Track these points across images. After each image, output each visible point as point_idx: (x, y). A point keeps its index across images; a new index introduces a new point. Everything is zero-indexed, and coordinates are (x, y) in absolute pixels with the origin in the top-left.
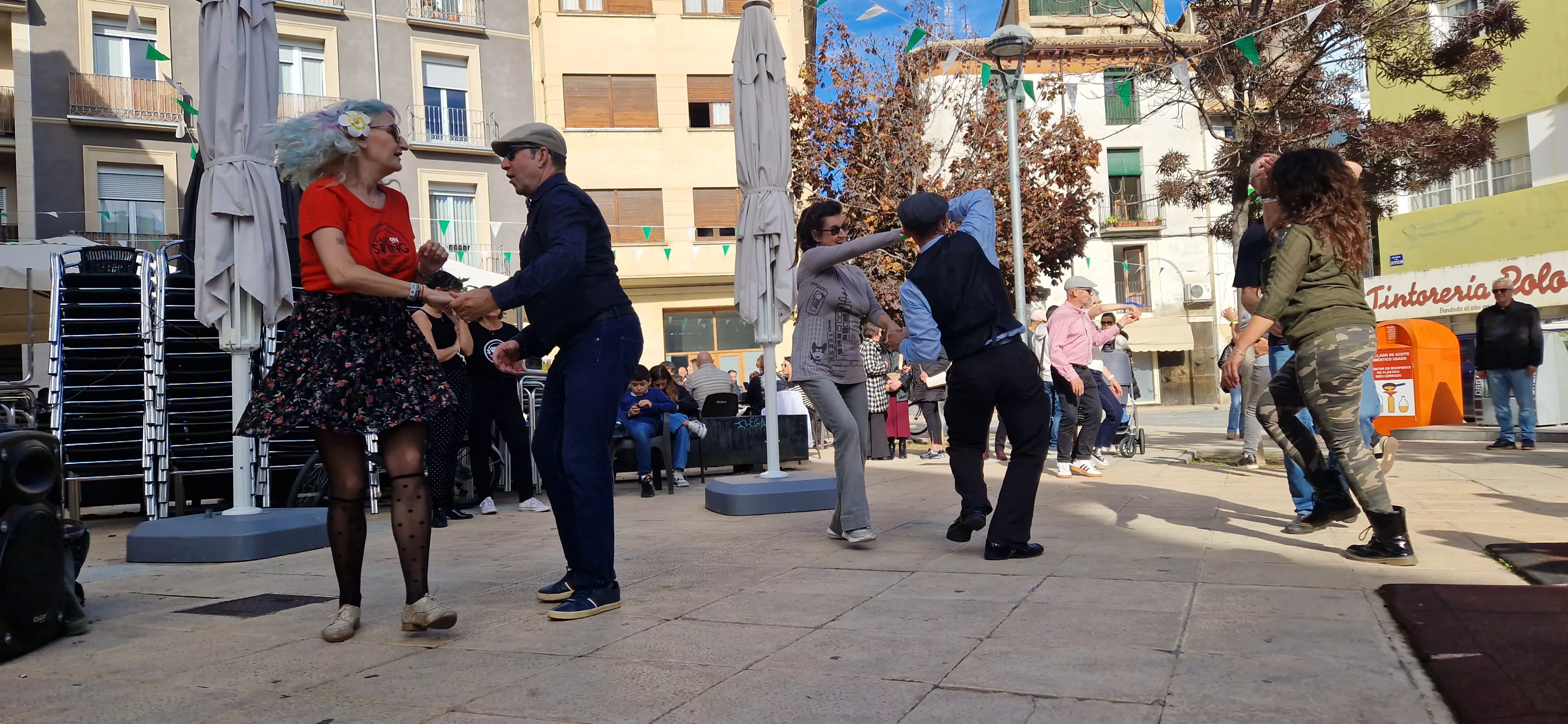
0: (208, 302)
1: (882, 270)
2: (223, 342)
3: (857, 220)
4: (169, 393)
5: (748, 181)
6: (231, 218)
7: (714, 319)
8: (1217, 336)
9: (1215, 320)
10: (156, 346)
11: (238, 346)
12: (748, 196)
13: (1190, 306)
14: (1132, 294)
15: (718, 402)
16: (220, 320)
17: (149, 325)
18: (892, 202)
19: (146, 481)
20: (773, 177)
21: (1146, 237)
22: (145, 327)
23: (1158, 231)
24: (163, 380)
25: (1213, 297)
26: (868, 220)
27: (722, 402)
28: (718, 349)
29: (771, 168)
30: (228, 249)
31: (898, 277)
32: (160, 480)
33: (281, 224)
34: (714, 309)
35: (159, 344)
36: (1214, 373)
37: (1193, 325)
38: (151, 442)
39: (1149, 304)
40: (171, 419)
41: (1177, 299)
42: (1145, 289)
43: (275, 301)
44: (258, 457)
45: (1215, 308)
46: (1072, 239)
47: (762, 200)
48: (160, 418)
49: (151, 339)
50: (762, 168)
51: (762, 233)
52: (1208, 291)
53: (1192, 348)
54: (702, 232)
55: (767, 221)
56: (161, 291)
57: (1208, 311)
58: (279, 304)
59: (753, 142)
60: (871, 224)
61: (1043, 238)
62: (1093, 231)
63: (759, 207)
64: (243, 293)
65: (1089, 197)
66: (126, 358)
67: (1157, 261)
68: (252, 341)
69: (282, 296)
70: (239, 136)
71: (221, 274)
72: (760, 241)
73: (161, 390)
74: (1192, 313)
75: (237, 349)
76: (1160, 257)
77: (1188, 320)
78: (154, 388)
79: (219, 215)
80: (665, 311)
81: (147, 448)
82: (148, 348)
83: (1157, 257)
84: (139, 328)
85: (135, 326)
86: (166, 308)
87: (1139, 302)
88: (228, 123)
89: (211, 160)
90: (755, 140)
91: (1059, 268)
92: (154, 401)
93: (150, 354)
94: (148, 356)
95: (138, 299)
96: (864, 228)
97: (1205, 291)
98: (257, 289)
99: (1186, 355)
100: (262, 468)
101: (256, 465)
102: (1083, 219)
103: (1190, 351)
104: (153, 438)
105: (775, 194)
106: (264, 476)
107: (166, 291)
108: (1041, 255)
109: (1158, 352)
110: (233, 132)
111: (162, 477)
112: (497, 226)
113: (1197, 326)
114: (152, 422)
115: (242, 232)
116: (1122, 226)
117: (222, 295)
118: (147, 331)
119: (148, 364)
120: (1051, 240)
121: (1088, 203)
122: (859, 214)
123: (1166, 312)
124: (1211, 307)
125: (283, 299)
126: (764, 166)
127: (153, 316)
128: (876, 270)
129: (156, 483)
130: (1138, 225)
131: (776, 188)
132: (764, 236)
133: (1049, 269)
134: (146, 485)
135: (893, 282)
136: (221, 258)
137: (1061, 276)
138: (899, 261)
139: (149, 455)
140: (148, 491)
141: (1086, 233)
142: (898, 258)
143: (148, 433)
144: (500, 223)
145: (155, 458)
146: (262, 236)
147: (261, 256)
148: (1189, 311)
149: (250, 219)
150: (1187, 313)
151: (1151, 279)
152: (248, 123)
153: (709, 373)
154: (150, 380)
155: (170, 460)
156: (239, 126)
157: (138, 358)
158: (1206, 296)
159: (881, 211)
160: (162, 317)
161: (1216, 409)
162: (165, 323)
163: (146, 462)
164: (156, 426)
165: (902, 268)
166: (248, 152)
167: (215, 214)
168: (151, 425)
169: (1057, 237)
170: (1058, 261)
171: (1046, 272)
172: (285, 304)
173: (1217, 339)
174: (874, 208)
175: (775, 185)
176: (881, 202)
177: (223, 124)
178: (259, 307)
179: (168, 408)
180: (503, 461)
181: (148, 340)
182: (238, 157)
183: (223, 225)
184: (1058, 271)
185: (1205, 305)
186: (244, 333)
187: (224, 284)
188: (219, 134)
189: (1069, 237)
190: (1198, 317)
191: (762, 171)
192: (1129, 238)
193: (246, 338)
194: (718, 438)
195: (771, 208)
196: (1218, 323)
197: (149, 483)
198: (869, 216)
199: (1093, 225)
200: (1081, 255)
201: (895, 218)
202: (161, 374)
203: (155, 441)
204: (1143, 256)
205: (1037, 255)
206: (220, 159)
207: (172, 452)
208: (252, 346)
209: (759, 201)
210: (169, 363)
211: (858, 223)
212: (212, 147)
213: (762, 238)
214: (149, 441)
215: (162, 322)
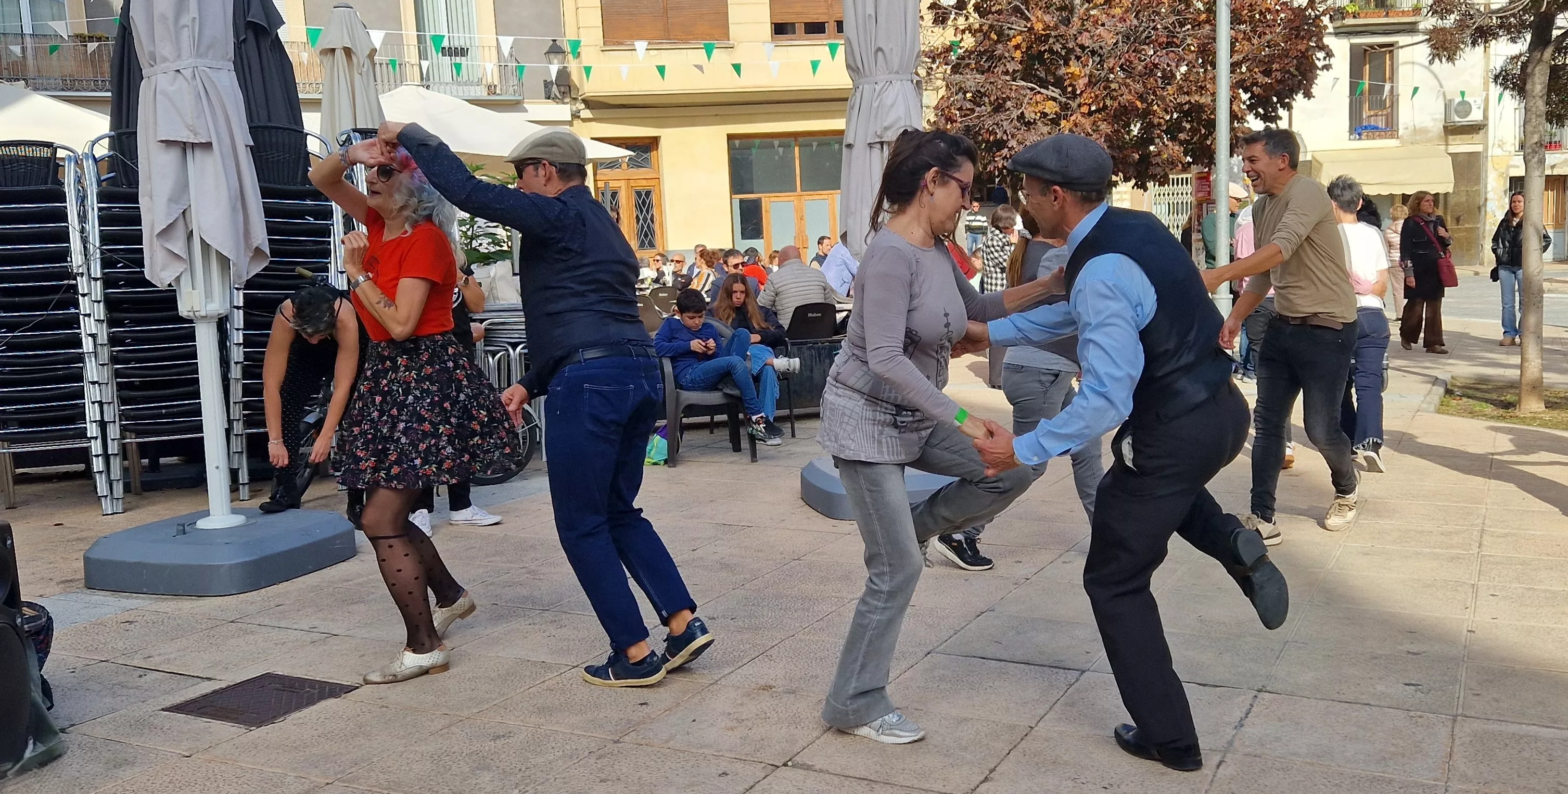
0: (160, 256)
1: (1030, 115)
2: (183, 310)
3: (997, 42)
4: (113, 340)
5: (860, 66)
6: (182, 146)
7: (797, 149)
8: (1486, 172)
9: (1486, 149)
10: (92, 283)
11: (203, 313)
12: (861, 87)
13: (1451, 130)
14: (1372, 113)
15: (810, 315)
16: (178, 279)
17: (81, 254)
18: (1047, 18)
19: (94, 454)
20: (895, 61)
21: (1398, 32)
22: (77, 259)
23: (1415, 23)
24: (105, 325)
25: (1486, 117)
26: (1014, 42)
27: (815, 315)
28: (802, 190)
29: (892, 49)
30: (183, 186)
31: (1052, 120)
32: (110, 452)
33: (247, 146)
34: (795, 135)
35: (96, 279)
36: (1478, 222)
37: (1454, 156)
38: (96, 404)
39: (1395, 128)
40: (117, 373)
41: (1435, 120)
42: (1392, 106)
43: (245, 250)
44: (230, 422)
45: (1486, 133)
46: (1296, 73)
47: (878, 96)
48: (104, 375)
49: (85, 271)
50: (879, 49)
51: (879, 140)
52: (1479, 108)
53: (1451, 190)
54: (780, 29)
55: (886, 124)
56: (93, 209)
57: (1477, 137)
58: (251, 255)
59: (868, 12)
60: (1017, 47)
61: (1256, 70)
62: (1327, 62)
63: (875, 105)
64: (205, 246)
65: (1324, 14)
66: (57, 297)
67: (1410, 66)
68: (217, 306)
69: (255, 245)
70: (185, 33)
71: (177, 218)
72: (876, 151)
73: (103, 338)
74: (1454, 140)
75: (202, 317)
76: (1415, 60)
77: (1446, 150)
78: (94, 336)
79: (168, 143)
80: (730, 137)
81: (92, 412)
82: (82, 284)
83: (1411, 60)
84: (69, 259)
85: (64, 255)
86: (101, 231)
87: (1381, 124)
88: (170, 15)
89: (152, 66)
90: (870, 10)
91: (1275, 110)
92: (95, 353)
93: (86, 292)
94: (84, 295)
95: (64, 218)
96: (1007, 55)
97: (1474, 108)
98: (222, 242)
99: (1441, 198)
100: (236, 435)
101: (228, 432)
102: (1314, 45)
103: (1446, 194)
104: (98, 399)
105: (897, 85)
106: (238, 445)
107: (100, 209)
108: (1252, 93)
109: (1403, 194)
110: (178, 28)
111: (113, 448)
112: (507, 42)
113: (1460, 159)
114: (95, 380)
115: (198, 163)
116: (1365, 17)
117: (178, 247)
118: (80, 263)
119: (85, 305)
120: (1267, 73)
121: (1322, 21)
122: (1000, 34)
123: (1418, 138)
124: (1481, 132)
125: (257, 248)
126: (884, 48)
127: (85, 241)
128: (1022, 113)
129: (107, 457)
130: (1387, 15)
131: (898, 76)
132: (882, 143)
133: (1261, 110)
134: (94, 459)
135: (1045, 129)
136: (172, 200)
137: (1278, 122)
138: (1054, 99)
139: (95, 422)
140: (98, 466)
141: (1317, 62)
142: (1053, 95)
143: (92, 393)
144: (513, 38)
145: (103, 425)
146: (224, 166)
147: (224, 193)
148: (1451, 137)
149: (208, 146)
150: (1446, 141)
151: (1400, 92)
152: (196, 16)
153: (796, 272)
154: (88, 326)
155: (121, 426)
156: (186, 20)
157: (71, 298)
158: (1476, 116)
159: (1031, 29)
160: (98, 244)
161: (1477, 274)
162: (102, 253)
163: (93, 430)
164: (99, 385)
165: (1057, 109)
166: (199, 55)
167: (162, 141)
168: (93, 383)
169: (1276, 70)
170: (1275, 99)
171: (1257, 115)
172: (258, 251)
173: (1487, 177)
174: (1021, 25)
175: (897, 73)
176: (1033, 18)
177: (164, 17)
178: (224, 262)
179: (114, 359)
180: (539, 425)
181: (82, 274)
182: (186, 62)
183: (173, 155)
184: (1273, 114)
185: (1475, 129)
186: (208, 295)
187: (180, 232)
188: (159, 29)
189: (1292, 69)
190: (1462, 145)
191: (880, 54)
192: (1374, 33)
193: (212, 301)
194: (812, 371)
195: (892, 106)
196: (1490, 154)
197: (97, 456)
198: (1014, 37)
199: (1327, 54)
200: (1308, 95)
201: (1051, 40)
202: (102, 318)
203: (101, 404)
204: (1392, 59)
205: (1246, 92)
206: (163, 65)
207: (123, 415)
208: (220, 312)
209: (876, 95)
210: (111, 304)
211: (1000, 46)
212: (152, 49)
213: (879, 146)
214: (93, 403)
215: (98, 251)
